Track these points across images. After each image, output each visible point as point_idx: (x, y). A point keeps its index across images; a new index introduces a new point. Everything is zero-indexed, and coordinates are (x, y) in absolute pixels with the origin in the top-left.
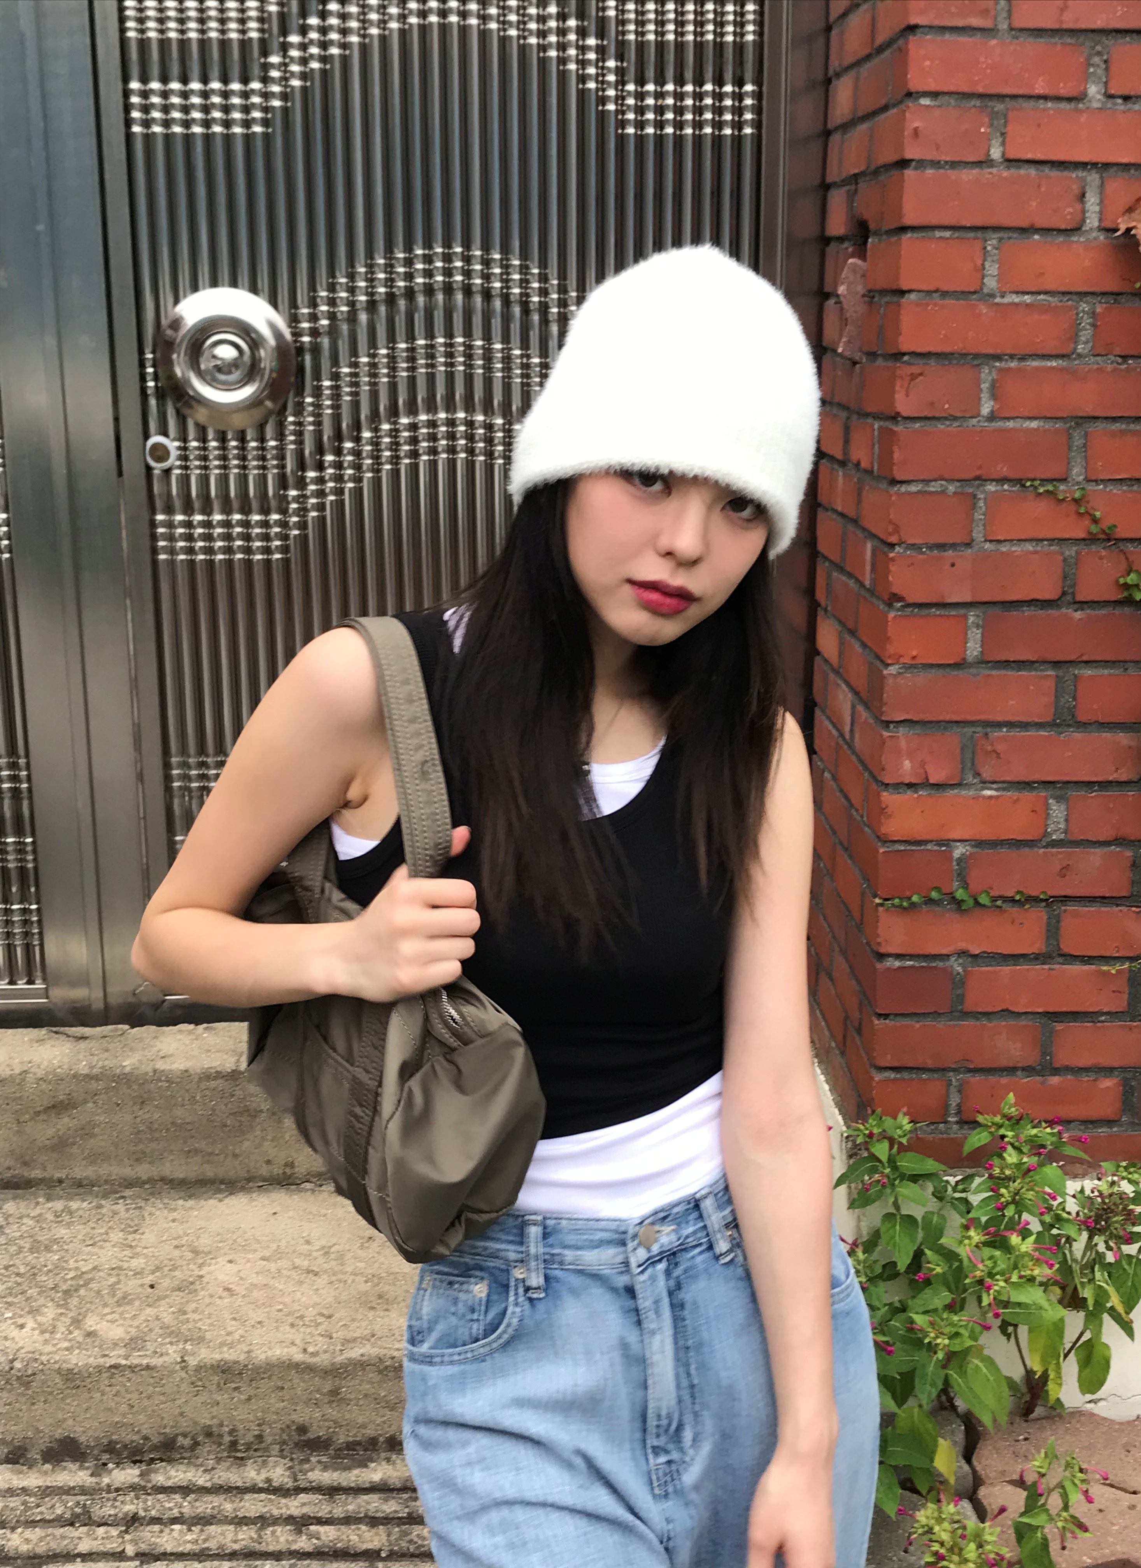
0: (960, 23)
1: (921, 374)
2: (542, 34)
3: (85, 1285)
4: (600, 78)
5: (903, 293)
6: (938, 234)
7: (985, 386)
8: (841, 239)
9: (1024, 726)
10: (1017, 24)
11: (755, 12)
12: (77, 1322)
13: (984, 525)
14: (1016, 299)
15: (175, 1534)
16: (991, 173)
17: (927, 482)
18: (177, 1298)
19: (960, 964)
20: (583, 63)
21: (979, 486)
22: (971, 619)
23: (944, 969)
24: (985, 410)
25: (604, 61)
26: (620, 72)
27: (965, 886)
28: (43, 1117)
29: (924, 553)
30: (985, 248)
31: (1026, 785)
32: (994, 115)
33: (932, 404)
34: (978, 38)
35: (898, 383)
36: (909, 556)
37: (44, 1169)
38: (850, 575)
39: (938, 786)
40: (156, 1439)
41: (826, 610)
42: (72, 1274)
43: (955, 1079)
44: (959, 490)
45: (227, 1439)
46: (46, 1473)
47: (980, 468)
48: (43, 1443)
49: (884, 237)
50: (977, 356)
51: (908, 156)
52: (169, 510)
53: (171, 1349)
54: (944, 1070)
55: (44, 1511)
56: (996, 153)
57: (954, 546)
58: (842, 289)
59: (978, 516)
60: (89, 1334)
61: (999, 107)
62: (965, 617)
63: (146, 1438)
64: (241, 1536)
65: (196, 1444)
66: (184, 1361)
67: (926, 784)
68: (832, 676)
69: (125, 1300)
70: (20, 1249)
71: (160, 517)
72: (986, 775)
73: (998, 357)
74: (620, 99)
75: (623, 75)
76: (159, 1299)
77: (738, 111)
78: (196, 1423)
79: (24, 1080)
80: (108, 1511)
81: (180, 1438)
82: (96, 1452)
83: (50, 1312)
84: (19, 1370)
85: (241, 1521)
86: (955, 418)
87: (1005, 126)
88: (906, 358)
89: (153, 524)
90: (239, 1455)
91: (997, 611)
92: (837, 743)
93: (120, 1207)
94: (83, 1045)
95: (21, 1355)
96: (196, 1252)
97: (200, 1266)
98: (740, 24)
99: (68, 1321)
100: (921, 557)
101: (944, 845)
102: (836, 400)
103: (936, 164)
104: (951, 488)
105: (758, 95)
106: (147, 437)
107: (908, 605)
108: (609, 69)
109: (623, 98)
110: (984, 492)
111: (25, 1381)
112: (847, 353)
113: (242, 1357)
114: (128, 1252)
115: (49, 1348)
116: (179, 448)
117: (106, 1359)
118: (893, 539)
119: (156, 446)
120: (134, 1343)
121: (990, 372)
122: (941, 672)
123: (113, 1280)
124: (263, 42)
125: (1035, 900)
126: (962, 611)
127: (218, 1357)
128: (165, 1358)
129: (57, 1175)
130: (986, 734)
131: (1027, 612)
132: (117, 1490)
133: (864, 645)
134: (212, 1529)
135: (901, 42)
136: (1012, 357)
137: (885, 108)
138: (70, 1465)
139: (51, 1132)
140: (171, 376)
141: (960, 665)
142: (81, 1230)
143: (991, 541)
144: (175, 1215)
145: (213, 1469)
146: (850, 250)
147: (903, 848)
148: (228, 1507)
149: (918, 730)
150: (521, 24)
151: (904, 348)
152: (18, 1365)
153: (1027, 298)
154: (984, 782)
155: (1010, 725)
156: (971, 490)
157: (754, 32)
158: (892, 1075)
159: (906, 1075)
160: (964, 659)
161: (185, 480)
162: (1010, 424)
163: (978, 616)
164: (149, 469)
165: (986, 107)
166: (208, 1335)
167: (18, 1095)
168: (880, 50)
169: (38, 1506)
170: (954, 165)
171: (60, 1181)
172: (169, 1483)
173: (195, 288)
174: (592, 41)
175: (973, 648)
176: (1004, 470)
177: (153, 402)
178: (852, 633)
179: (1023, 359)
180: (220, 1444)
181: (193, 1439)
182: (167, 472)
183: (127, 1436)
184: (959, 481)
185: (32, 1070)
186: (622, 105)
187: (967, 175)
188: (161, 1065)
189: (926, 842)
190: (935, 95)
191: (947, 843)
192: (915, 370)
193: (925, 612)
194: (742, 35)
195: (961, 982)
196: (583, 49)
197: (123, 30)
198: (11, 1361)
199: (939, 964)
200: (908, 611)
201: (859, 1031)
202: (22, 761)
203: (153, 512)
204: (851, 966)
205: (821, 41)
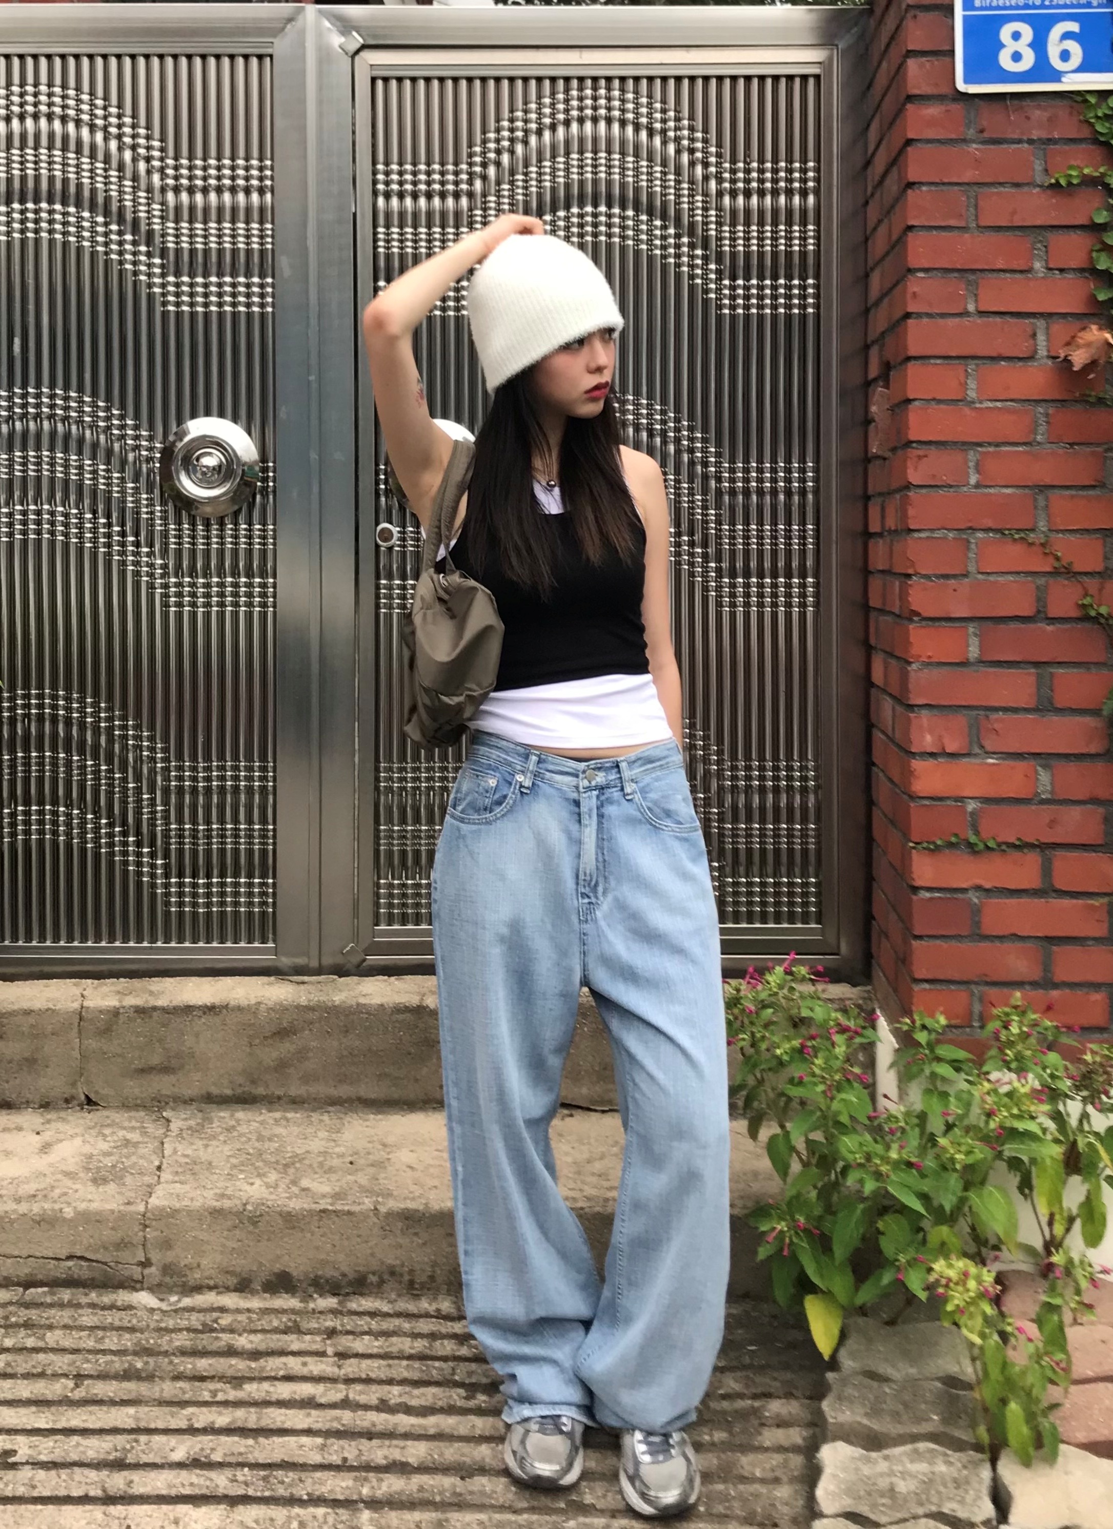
0: (943, 224)
1: (926, 456)
2: (664, 247)
3: (300, 1161)
4: (705, 277)
5: (910, 401)
6: (932, 361)
7: (971, 464)
8: (875, 379)
9: (1015, 710)
10: (982, 224)
11: (813, 230)
12: (294, 1182)
13: (976, 561)
14: (990, 404)
15: (366, 1342)
16: (969, 321)
17: (933, 530)
18: (372, 1170)
19: (976, 896)
20: (692, 267)
21: (971, 534)
22: (971, 630)
23: (963, 900)
24: (973, 480)
25: (707, 265)
26: (719, 272)
27: (977, 833)
28: (270, 1041)
29: (932, 581)
30: (966, 371)
31: (1019, 756)
32: (969, 283)
33: (934, 476)
34: (956, 233)
35: (909, 463)
36: (923, 583)
37: (267, 1086)
38: (888, 613)
39: (952, 755)
40: (352, 1275)
41: (876, 648)
42: (289, 1155)
43: (975, 989)
44: (957, 537)
45: (407, 1278)
46: (265, 1299)
47: (970, 521)
48: (263, 1276)
49: (898, 369)
50: (964, 443)
51: (910, 311)
52: (390, 577)
53: (366, 1200)
54: (968, 982)
55: (264, 1323)
56: (971, 308)
57: (955, 576)
59: (971, 555)
60: (304, 1190)
61: (972, 277)
62: (966, 628)
63: (344, 1275)
64: (416, 1344)
65: (382, 1282)
66: (376, 1209)
67: (944, 754)
68: (880, 697)
69: (331, 1170)
70: (249, 1139)
71: (383, 582)
72: (989, 748)
73: (980, 445)
74: (719, 290)
75: (721, 274)
76: (357, 1170)
77: (803, 297)
78: (383, 1263)
79: (257, 1008)
80: (314, 1325)
81: (371, 1276)
82: (304, 1285)
83: (273, 1177)
84: (250, 1212)
85: (415, 1336)
86: (951, 486)
87: (977, 289)
88: (914, 445)
89: (378, 587)
90: (415, 1292)
91: (990, 624)
92: (886, 745)
93: (326, 1117)
94: (302, 987)
95: (252, 1200)
96: (385, 1145)
97: (388, 1153)
98: (804, 239)
99: (287, 1181)
100: (932, 584)
101: (959, 801)
102: (877, 491)
103: (929, 315)
104: (951, 535)
105: (817, 286)
106: (377, 524)
107: (923, 619)
108: (711, 270)
109: (721, 289)
110: (975, 538)
111: (254, 1220)
112: (882, 455)
113: (421, 1208)
114: (333, 1144)
115: (273, 1197)
116: (399, 532)
117: (317, 1206)
118: (910, 571)
119: (383, 530)
120: (337, 1196)
121: (975, 455)
122: (950, 668)
123: (321, 1159)
125: (1032, 846)
126: (963, 624)
127: (402, 1206)
128: (362, 1207)
129: (277, 1093)
130: (987, 717)
131: (1013, 625)
132: (321, 1312)
133: (897, 658)
134: (394, 1339)
135: (903, 239)
136: (990, 444)
137: (897, 283)
138: (285, 1296)
139: (275, 1054)
141: (965, 664)
142: (295, 1130)
143: (982, 573)
144: (368, 1123)
145: (396, 1301)
146: (881, 384)
147: (929, 803)
148: (406, 1326)
149: (935, 712)
150: (650, 242)
151: (912, 438)
152: (249, 1207)
153: (999, 404)
154: (986, 753)
155: (1005, 709)
156: (965, 537)
157: (814, 244)
158: (927, 986)
159: (938, 987)
160: (967, 659)
161: (402, 555)
162: (992, 491)
163: (975, 628)
164: (378, 546)
165: (963, 277)
166: (395, 1193)
168: (894, 246)
169: (259, 1320)
170: (943, 315)
171: (279, 1098)
172: (361, 1309)
174: (699, 252)
175: (974, 652)
176: (990, 523)
177: (383, 499)
178: (891, 655)
179: (997, 445)
180: (401, 1282)
181: (380, 1277)
182: (390, 549)
183: (329, 1273)
184: (956, 530)
185: (264, 1002)
186: (720, 294)
187: (951, 322)
188: (363, 1001)
189: (946, 799)
190: (927, 270)
191: (960, 799)
192: (920, 453)
193: (937, 624)
194: (805, 246)
195: (977, 911)
196: (692, 257)
197: (375, 247)
198: (245, 1205)
199: (960, 896)
200: (924, 623)
201: (904, 961)
202: (270, 765)
203: (379, 578)
204: (898, 916)
205: (862, 250)
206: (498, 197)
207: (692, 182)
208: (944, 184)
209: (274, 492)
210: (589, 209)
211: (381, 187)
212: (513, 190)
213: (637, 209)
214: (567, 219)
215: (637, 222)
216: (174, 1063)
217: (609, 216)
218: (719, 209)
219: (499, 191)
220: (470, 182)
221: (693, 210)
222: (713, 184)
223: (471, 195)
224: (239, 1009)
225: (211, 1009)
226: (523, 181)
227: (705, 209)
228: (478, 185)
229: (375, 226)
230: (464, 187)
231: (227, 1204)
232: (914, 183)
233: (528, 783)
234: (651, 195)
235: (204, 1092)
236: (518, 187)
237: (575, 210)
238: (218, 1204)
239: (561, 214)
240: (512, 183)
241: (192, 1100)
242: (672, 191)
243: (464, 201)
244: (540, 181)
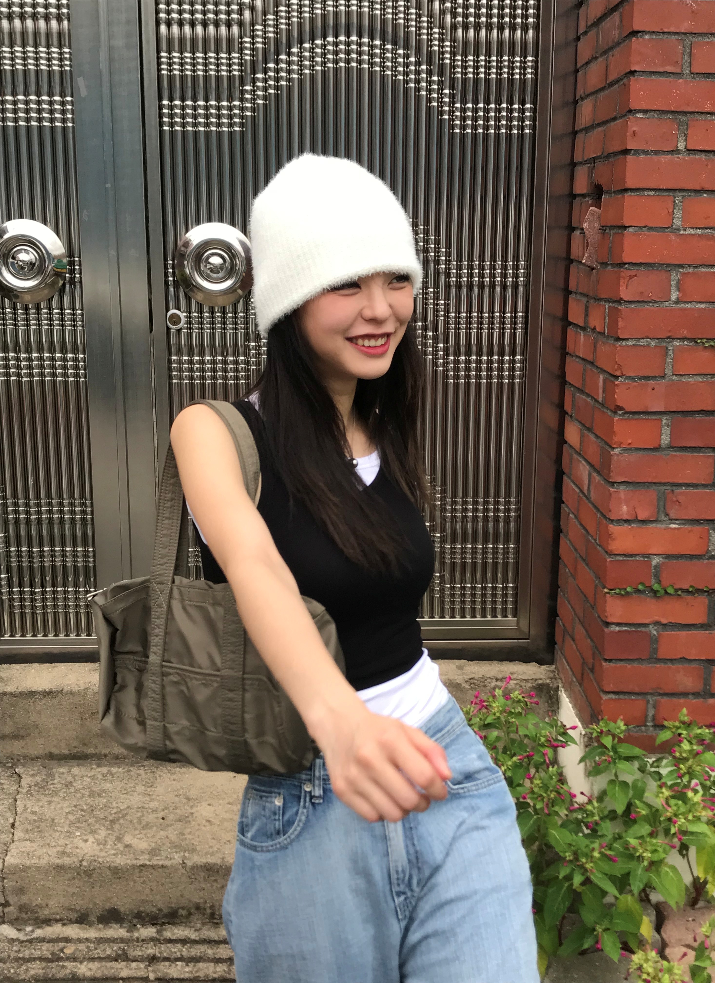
0: (661, 70)
1: (636, 276)
2: (406, 74)
3: (123, 817)
4: (440, 100)
5: (625, 228)
6: (646, 193)
7: (673, 283)
8: (583, 196)
9: (695, 486)
10: (695, 70)
11: (532, 61)
12: (119, 839)
13: (673, 365)
14: (692, 231)
15: (179, 968)
16: (678, 158)
17: (638, 339)
18: (179, 825)
19: (655, 630)
20: (429, 91)
21: (669, 342)
22: (664, 421)
23: (645, 632)
24: (674, 297)
25: (442, 90)
26: (452, 96)
27: (659, 582)
29: (636, 382)
30: (674, 202)
31: (697, 522)
32: (680, 124)
33: (642, 293)
34: (671, 78)
35: (622, 281)
36: (628, 383)
37: (96, 747)
38: (588, 395)
39: (643, 522)
40: (165, 911)
41: (571, 416)
42: (114, 811)
43: (651, 699)
44: (658, 345)
45: (209, 911)
46: (100, 930)
47: (670, 331)
48: (98, 912)
49: (613, 195)
50: (668, 265)
51: (629, 148)
52: (179, 352)
53: (176, 856)
54: (646, 694)
55: (99, 952)
56: (681, 146)
57: (654, 378)
58: (585, 225)
59: (669, 360)
60: (127, 846)
61: (684, 119)
62: (661, 420)
63: (160, 910)
65: (190, 914)
66: (184, 863)
67: (636, 520)
68: (575, 456)
69: (147, 826)
70: (83, 795)
71: (174, 358)
72: (672, 516)
73: (681, 266)
74: (451, 112)
75: (454, 98)
76: (168, 826)
77: (522, 119)
78: (190, 901)
80: (138, 953)
81: (181, 910)
82: (130, 918)
83: (102, 833)
84: (85, 867)
85: (218, 961)
86: (656, 302)
87: (687, 130)
88: (627, 266)
89: (170, 362)
90: (215, 921)
91: (679, 416)
92: (579, 496)
93: (142, 771)
95: (86, 858)
96: (188, 799)
97: (192, 807)
98: (524, 68)
99: (114, 838)
100: (635, 383)
101: (646, 557)
102: (580, 290)
103: (645, 152)
104: (653, 343)
105: (534, 110)
106: (167, 310)
107: (626, 413)
108: (445, 94)
109: (453, 112)
110: (673, 346)
111: (89, 873)
112: (589, 263)
113: (219, 862)
114: (147, 798)
115: (103, 854)
116: (186, 317)
117: (138, 861)
118: (618, 373)
119: (173, 315)
120: (154, 852)
121: (677, 275)
122: (645, 453)
123: (139, 814)
124: (241, 78)
125: (703, 591)
126: (658, 417)
127: (204, 861)
128: (173, 861)
129: (104, 752)
130: (673, 491)
131: (698, 417)
132: (143, 941)
133: (597, 436)
134: (201, 965)
135: (625, 80)
136: (690, 266)
137: (615, 119)
138: (114, 925)
140: (183, 274)
141: (658, 449)
142: (119, 785)
143: (676, 375)
144: (175, 777)
145: (200, 929)
146: (590, 202)
147: (621, 559)
148: (210, 952)
149: (631, 488)
150: (394, 69)
151: (626, 260)
152: (85, 863)
153: (699, 232)
154: (670, 520)
155: (687, 485)
156: (665, 345)
157: (532, 73)
158: (613, 696)
159: (622, 697)
160: (660, 445)
161: (190, 336)
162: (689, 306)
163: (667, 419)
164: (168, 329)
165: (676, 119)
166: (198, 848)
168: (611, 85)
169: (96, 949)
170: (657, 152)
171: (106, 756)
172: (174, 937)
173: (198, 223)
174: (435, 78)
175: (665, 439)
176: (685, 333)
177: (171, 289)
178: (589, 429)
179: (696, 267)
180: (204, 914)
181: (188, 911)
182: (179, 331)
183: (149, 909)
184: (658, 339)
186: (453, 116)
187: (665, 159)
189: (636, 555)
190: (645, 112)
191: (648, 556)
192: (633, 273)
193: (636, 417)
194: (525, 75)
195: (655, 641)
196: (430, 83)
197: (159, 70)
198: (81, 861)
199: (643, 629)
200: (626, 416)
201: (592, 670)
202: (88, 502)
203: (170, 354)
204: (587, 631)
205: (571, 79)
206: (265, 26)
207: (430, 15)
208: (663, 33)
209: (81, 282)
210: (342, 38)
211: (163, 16)
212: (277, 20)
213: (383, 40)
214: (324, 46)
215: (384, 50)
216: (22, 733)
217: (360, 45)
218: (453, 40)
219: (265, 21)
220: (240, 12)
221: (431, 41)
222: (448, 18)
223: (241, 24)
224: (71, 693)
225: (48, 694)
226: (286, 12)
227: (442, 40)
228: (247, 14)
229: (158, 51)
230: (235, 16)
231: (67, 861)
232: (638, 32)
234: (395, 27)
235: (47, 751)
236: (281, 17)
237: (330, 39)
238: (58, 861)
239: (319, 42)
240: (276, 13)
241: (37, 758)
242: (414, 23)
243: (235, 29)
244: (301, 13)
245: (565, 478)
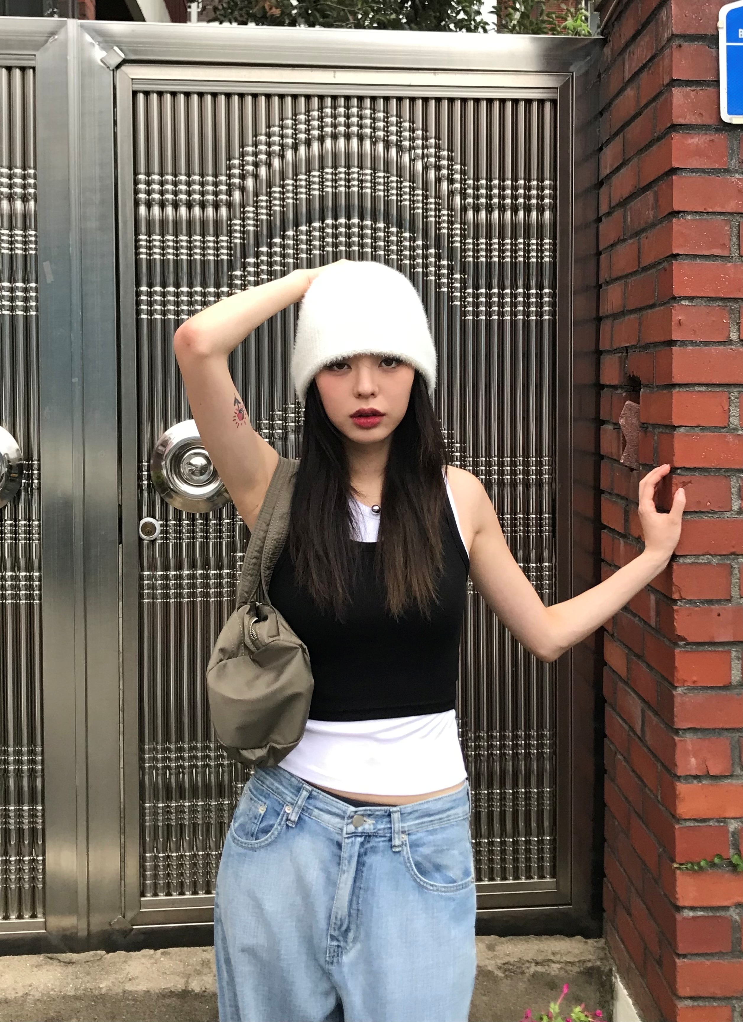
0: (707, 253)
1: (690, 482)
2: (413, 258)
4: (450, 285)
5: (675, 428)
6: (697, 388)
7: (734, 490)
8: (615, 387)
11: (550, 244)
13: (739, 587)
16: (731, 349)
17: (697, 556)
19: (738, 914)
20: (439, 276)
21: (733, 559)
22: (734, 654)
23: (726, 918)
24: (735, 507)
25: (452, 274)
26: (463, 281)
27: (739, 853)
29: (698, 606)
30: (730, 398)
32: (732, 311)
33: (699, 502)
34: (719, 262)
36: (688, 609)
38: (635, 615)
39: (716, 777)
41: (612, 635)
44: (721, 562)
47: (733, 547)
49: (656, 390)
50: (727, 470)
51: (674, 338)
52: (153, 567)
54: (730, 998)
56: (734, 336)
57: (719, 601)
58: (622, 421)
59: (735, 580)
61: (735, 306)
62: (729, 652)
67: (708, 776)
68: (621, 685)
71: (146, 573)
73: (742, 471)
74: (463, 298)
75: (465, 283)
77: (540, 305)
79: (24, 1001)
86: (715, 512)
87: (740, 318)
88: (679, 471)
89: (141, 578)
92: (629, 735)
94: (70, 969)
98: (540, 251)
100: (697, 608)
101: (722, 822)
102: (616, 491)
103: (693, 343)
104: (715, 561)
105: (553, 295)
106: (140, 518)
107: (689, 644)
108: (456, 279)
109: (465, 298)
110: (738, 563)
112: (628, 464)
116: (162, 525)
118: (674, 596)
119: (145, 524)
121: (737, 480)
122: (713, 693)
124: (230, 262)
126: (726, 648)
133: (649, 666)
135: (665, 264)
137: (652, 306)
140: (159, 476)
141: (727, 687)
146: (624, 394)
147: (692, 824)
149: (700, 735)
151: (677, 465)
156: (729, 562)
157: (550, 256)
159: (701, 1003)
160: (730, 683)
161: (165, 548)
163: (736, 651)
164: (141, 540)
165: (726, 306)
167: (19, 1013)
168: (645, 269)
170: (706, 344)
173: (179, 420)
174: (445, 262)
175: (736, 676)
177: (146, 494)
178: (639, 657)
182: (153, 542)
184: (720, 555)
185: (32, 993)
186: (464, 302)
187: (714, 350)
188: (129, 987)
189: (709, 820)
190: (691, 299)
191: (724, 820)
192: (686, 480)
193: (701, 648)
194: (542, 258)
195: (738, 928)
196: (438, 267)
197: (137, 254)
199: (722, 913)
200: (689, 648)
201: (659, 962)
202: (39, 749)
203: (142, 569)
204: (648, 909)
205: (593, 262)
206: (257, 207)
207: (438, 196)
208: (707, 213)
209: (39, 488)
210: (342, 221)
211: (142, 196)
212: (270, 201)
213: (387, 221)
214: (322, 229)
215: (388, 234)
217: (362, 228)
218: (463, 222)
219: (257, 202)
220: (229, 193)
221: (439, 223)
222: (457, 199)
223: (229, 205)
226: (280, 192)
227: (451, 223)
228: (237, 195)
229: (137, 234)
230: (223, 197)
232: (679, 212)
233: (294, 817)
234: (400, 209)
236: (275, 199)
237: (329, 221)
239: (316, 224)
240: (269, 194)
242: (420, 205)
243: (224, 211)
244: (296, 194)
245: (608, 709)
